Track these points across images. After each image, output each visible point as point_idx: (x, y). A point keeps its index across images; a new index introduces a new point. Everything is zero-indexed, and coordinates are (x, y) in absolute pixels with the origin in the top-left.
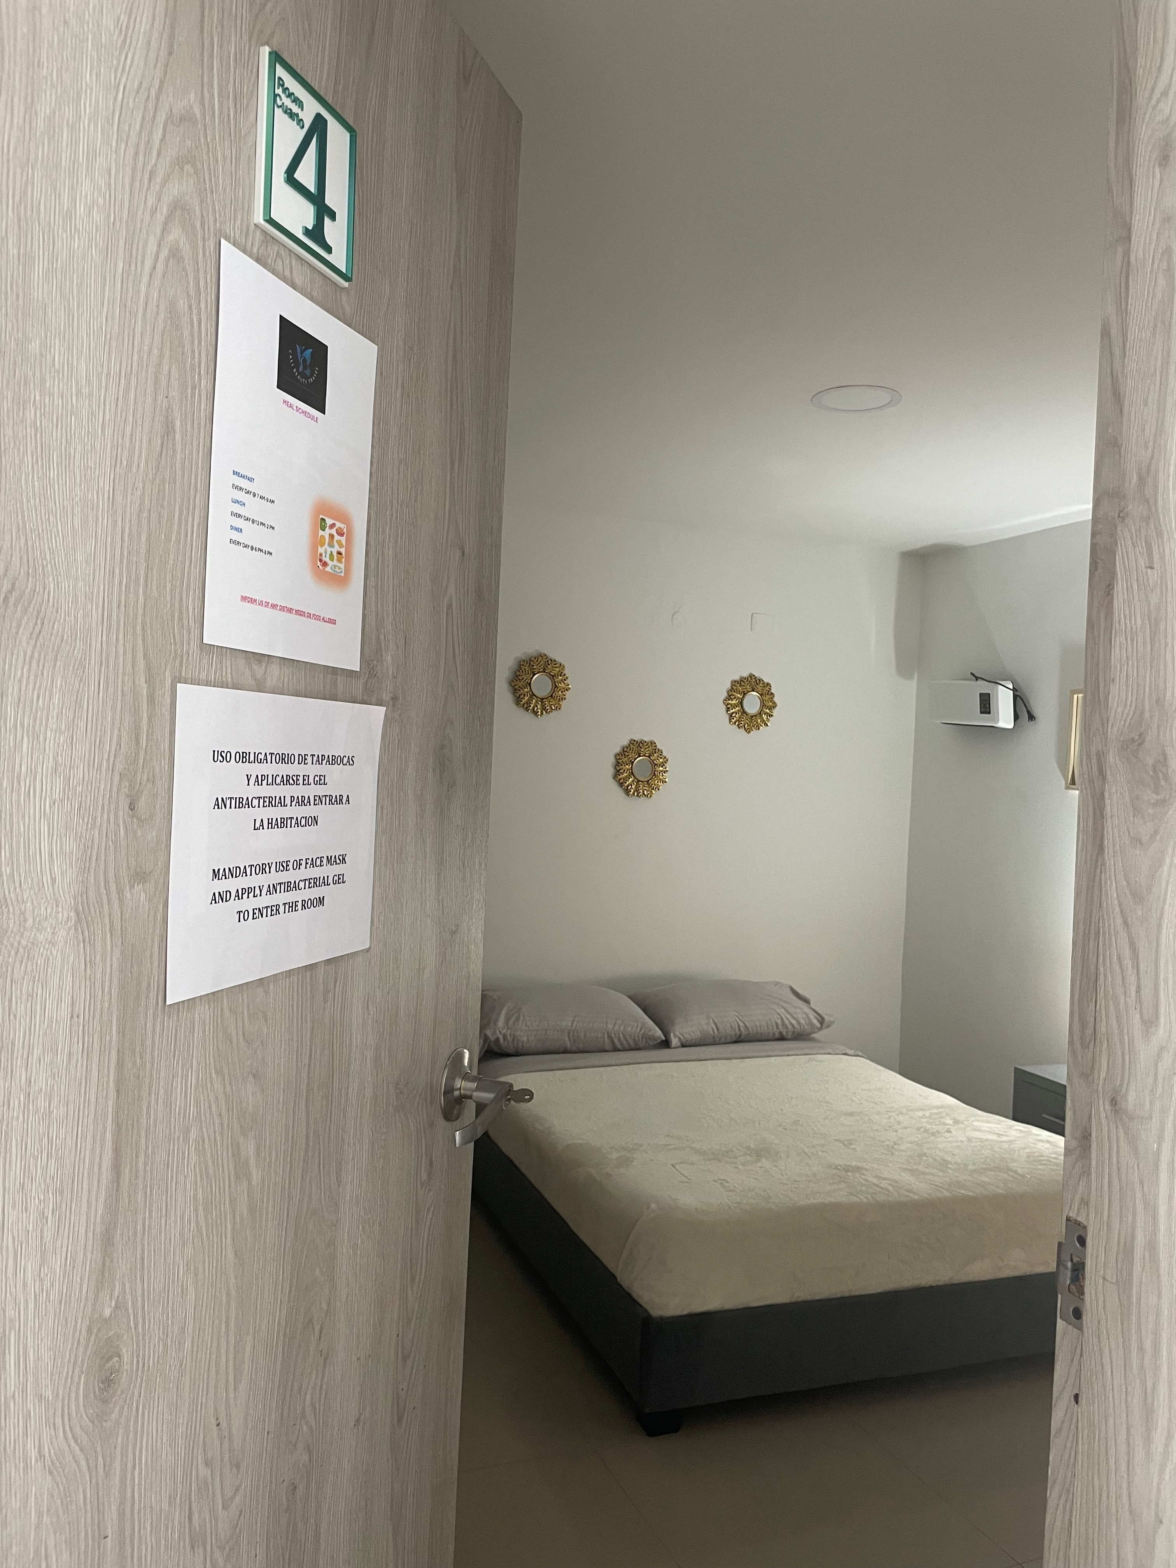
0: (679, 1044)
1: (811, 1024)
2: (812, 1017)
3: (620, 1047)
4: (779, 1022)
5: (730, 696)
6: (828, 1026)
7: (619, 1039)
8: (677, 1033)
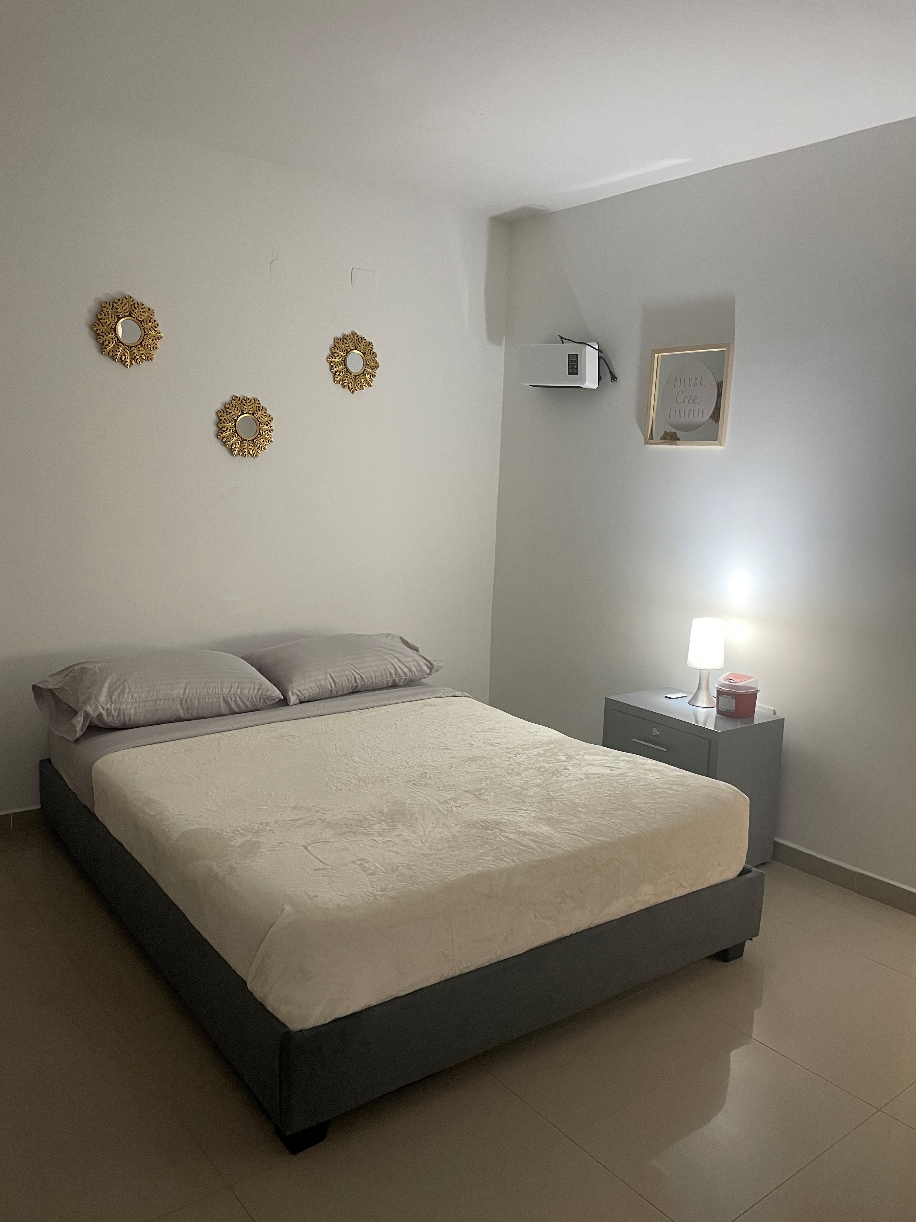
0: (297, 701)
1: (422, 670)
2: (421, 663)
3: (236, 710)
4: (393, 671)
5: (332, 353)
6: (437, 671)
7: (236, 702)
8: (295, 691)
